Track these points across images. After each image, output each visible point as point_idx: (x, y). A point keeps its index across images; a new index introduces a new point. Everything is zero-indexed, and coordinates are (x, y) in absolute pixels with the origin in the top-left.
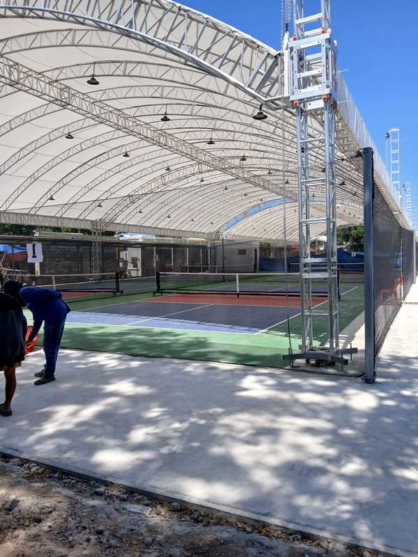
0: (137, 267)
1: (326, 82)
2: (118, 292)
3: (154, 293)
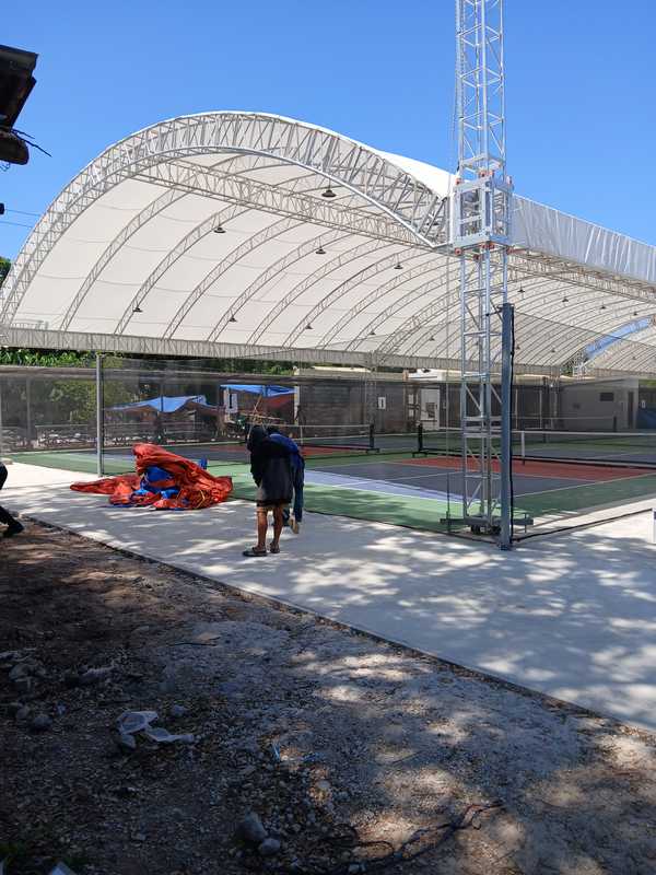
0: (433, 417)
1: (485, 228)
2: (372, 449)
3: (414, 453)
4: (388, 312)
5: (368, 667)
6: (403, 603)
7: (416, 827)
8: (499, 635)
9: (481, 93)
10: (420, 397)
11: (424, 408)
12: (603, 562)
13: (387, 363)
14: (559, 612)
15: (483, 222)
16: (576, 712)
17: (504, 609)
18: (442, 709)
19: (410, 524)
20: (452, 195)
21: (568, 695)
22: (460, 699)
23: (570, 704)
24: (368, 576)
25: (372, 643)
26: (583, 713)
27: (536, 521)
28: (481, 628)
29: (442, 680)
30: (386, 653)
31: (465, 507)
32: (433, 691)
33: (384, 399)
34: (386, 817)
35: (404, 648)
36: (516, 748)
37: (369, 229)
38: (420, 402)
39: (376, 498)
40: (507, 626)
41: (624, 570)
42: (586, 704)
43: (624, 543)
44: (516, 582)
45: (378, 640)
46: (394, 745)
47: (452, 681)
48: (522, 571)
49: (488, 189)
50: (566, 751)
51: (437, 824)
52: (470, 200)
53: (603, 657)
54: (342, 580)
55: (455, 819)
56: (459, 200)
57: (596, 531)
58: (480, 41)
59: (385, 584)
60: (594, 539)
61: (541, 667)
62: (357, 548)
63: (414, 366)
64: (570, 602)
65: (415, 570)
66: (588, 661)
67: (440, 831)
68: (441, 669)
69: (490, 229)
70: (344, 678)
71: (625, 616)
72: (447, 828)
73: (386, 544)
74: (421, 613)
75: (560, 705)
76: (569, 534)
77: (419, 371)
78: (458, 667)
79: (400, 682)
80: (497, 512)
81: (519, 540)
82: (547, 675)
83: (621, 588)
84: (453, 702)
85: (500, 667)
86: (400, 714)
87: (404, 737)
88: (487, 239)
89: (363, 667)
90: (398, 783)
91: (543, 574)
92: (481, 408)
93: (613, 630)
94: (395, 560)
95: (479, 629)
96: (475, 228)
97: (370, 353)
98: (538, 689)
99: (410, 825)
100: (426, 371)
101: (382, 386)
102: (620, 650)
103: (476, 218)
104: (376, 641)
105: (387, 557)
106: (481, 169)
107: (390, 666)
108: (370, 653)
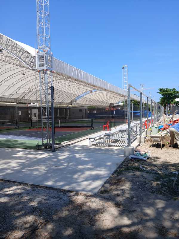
0: (36, 117)
1: (46, 66)
2: (17, 127)
3: (30, 127)
4: (21, 87)
5: (11, 191)
6: (23, 171)
7: (23, 233)
8: (50, 175)
9: (44, 29)
10: (32, 111)
11: (33, 114)
12: (77, 152)
13: (21, 102)
14: (66, 166)
15: (45, 64)
16: (68, 192)
17: (52, 168)
18: (32, 198)
19: (27, 148)
20: (36, 56)
21: (66, 188)
22: (38, 195)
23: (67, 190)
24: (14, 164)
25: (13, 183)
26: (70, 192)
27: (62, 143)
28: (45, 174)
29: (33, 190)
30: (17, 185)
31: (43, 141)
32: (30, 194)
33: (20, 112)
34: (15, 232)
35: (23, 183)
36: (52, 204)
37: (14, 62)
38: (32, 112)
39: (17, 141)
40: (52, 172)
41: (82, 153)
42: (71, 189)
43: (83, 147)
44: (55, 160)
45: (15, 182)
46: (18, 211)
47: (36, 190)
48: (57, 157)
49: (46, 55)
50: (65, 202)
51: (30, 230)
52: (41, 58)
53: (76, 176)
54: (5, 166)
55: (35, 228)
56: (38, 57)
57: (76, 144)
58: (43, 15)
59: (18, 166)
60: (76, 146)
61: (60, 181)
62: (10, 156)
63: (30, 102)
64: (69, 163)
65: (28, 161)
66: (72, 178)
67: (30, 232)
68: (33, 187)
69: (47, 66)
70: (4, 195)
71: (81, 165)
72: (32, 231)
73: (20, 154)
74: (28, 172)
75: (65, 191)
76: (70, 146)
77: (32, 104)
78: (38, 186)
79: (21, 193)
80: (51, 142)
81: (57, 149)
82: (62, 183)
83: (81, 158)
84: (36, 196)
85: (49, 183)
86: (20, 202)
87: (21, 208)
88: (46, 68)
89: (10, 191)
90: (19, 222)
91: (62, 157)
92: (46, 114)
93: (78, 169)
94: (22, 159)
95: (44, 174)
96: (43, 65)
97: (16, 99)
98: (59, 187)
99: (22, 233)
100: (34, 104)
101: (20, 108)
102: (79, 174)
103: (43, 62)
104: (14, 183)
105: (20, 158)
106: (44, 49)
107: (18, 189)
108: (12, 186)
